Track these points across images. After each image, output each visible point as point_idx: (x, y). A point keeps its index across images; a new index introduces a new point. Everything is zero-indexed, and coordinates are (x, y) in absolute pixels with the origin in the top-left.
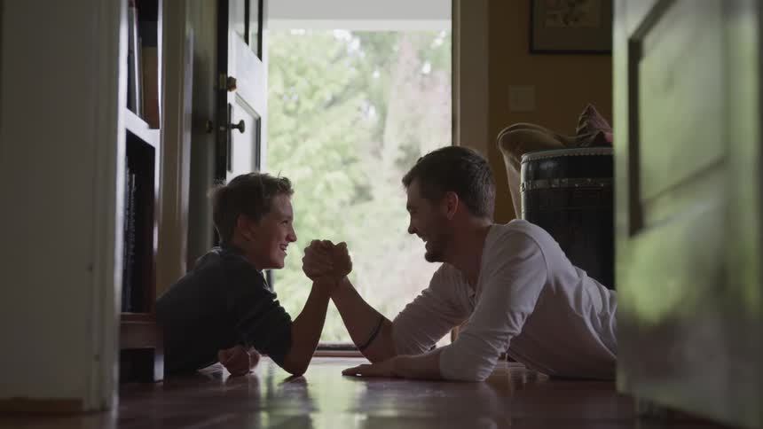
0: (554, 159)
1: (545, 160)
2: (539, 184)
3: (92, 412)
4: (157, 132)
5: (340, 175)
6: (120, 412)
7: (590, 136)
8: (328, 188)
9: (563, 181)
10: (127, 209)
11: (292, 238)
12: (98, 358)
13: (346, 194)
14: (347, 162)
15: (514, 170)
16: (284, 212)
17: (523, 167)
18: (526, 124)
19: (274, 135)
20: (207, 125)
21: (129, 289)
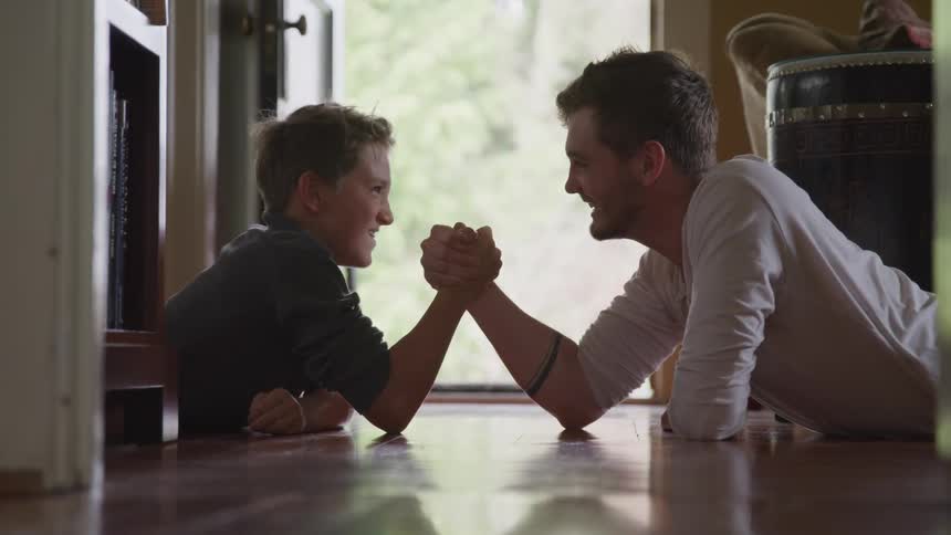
0: (822, 72)
1: (809, 74)
2: (799, 114)
3: (58, 492)
4: (163, 29)
5: (462, 110)
6: (107, 492)
7: (883, 34)
8: (445, 131)
9: (839, 108)
10: (115, 158)
11: (387, 218)
12: (67, 401)
13: (474, 140)
14: (476, 88)
15: (755, 93)
16: (376, 171)
17: (771, 87)
18: (776, 15)
19: (356, 44)
20: (245, 22)
21: (120, 290)
